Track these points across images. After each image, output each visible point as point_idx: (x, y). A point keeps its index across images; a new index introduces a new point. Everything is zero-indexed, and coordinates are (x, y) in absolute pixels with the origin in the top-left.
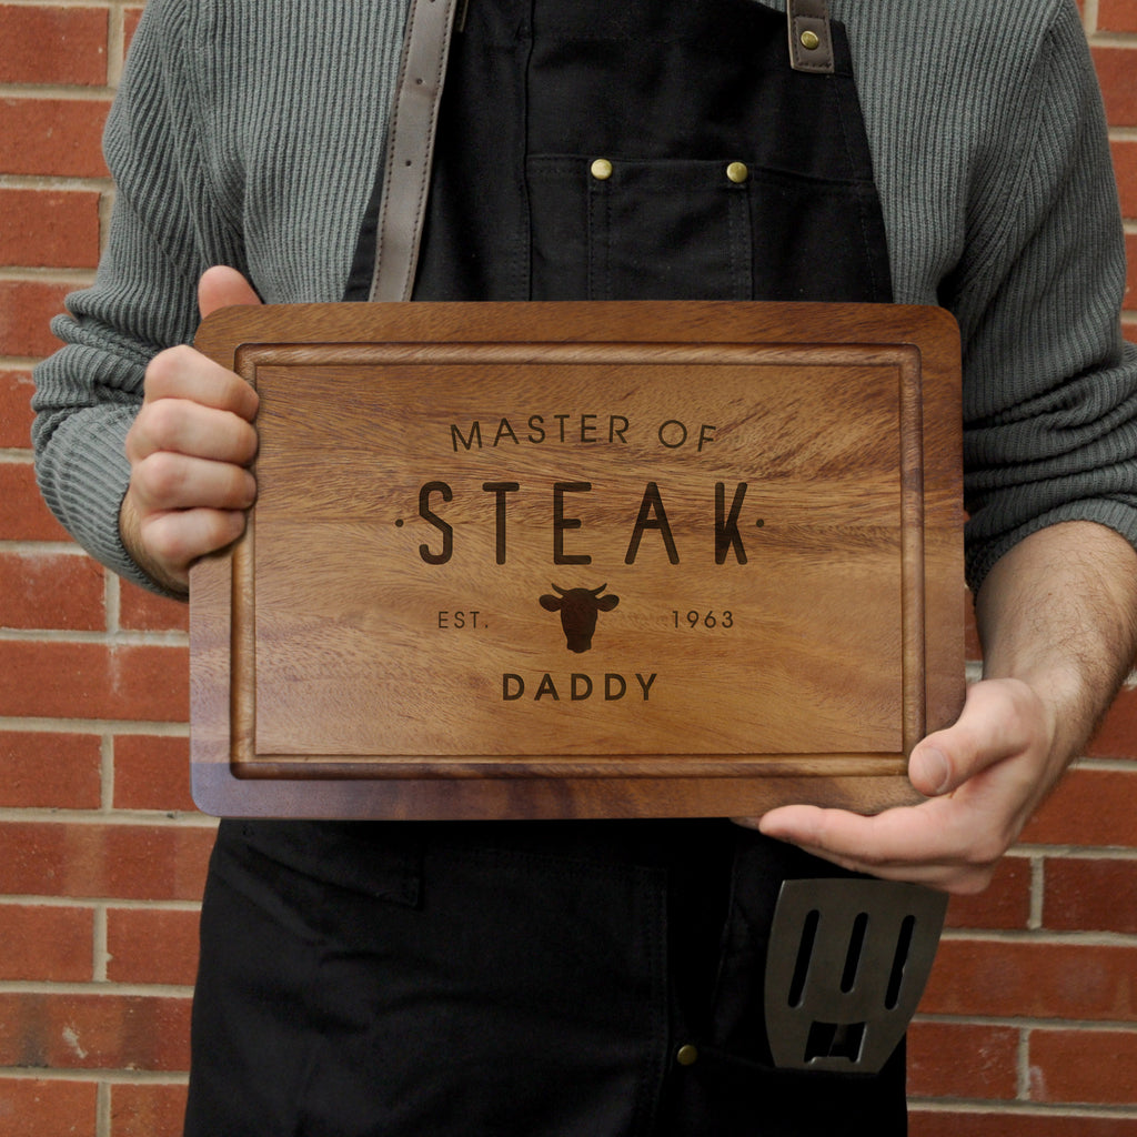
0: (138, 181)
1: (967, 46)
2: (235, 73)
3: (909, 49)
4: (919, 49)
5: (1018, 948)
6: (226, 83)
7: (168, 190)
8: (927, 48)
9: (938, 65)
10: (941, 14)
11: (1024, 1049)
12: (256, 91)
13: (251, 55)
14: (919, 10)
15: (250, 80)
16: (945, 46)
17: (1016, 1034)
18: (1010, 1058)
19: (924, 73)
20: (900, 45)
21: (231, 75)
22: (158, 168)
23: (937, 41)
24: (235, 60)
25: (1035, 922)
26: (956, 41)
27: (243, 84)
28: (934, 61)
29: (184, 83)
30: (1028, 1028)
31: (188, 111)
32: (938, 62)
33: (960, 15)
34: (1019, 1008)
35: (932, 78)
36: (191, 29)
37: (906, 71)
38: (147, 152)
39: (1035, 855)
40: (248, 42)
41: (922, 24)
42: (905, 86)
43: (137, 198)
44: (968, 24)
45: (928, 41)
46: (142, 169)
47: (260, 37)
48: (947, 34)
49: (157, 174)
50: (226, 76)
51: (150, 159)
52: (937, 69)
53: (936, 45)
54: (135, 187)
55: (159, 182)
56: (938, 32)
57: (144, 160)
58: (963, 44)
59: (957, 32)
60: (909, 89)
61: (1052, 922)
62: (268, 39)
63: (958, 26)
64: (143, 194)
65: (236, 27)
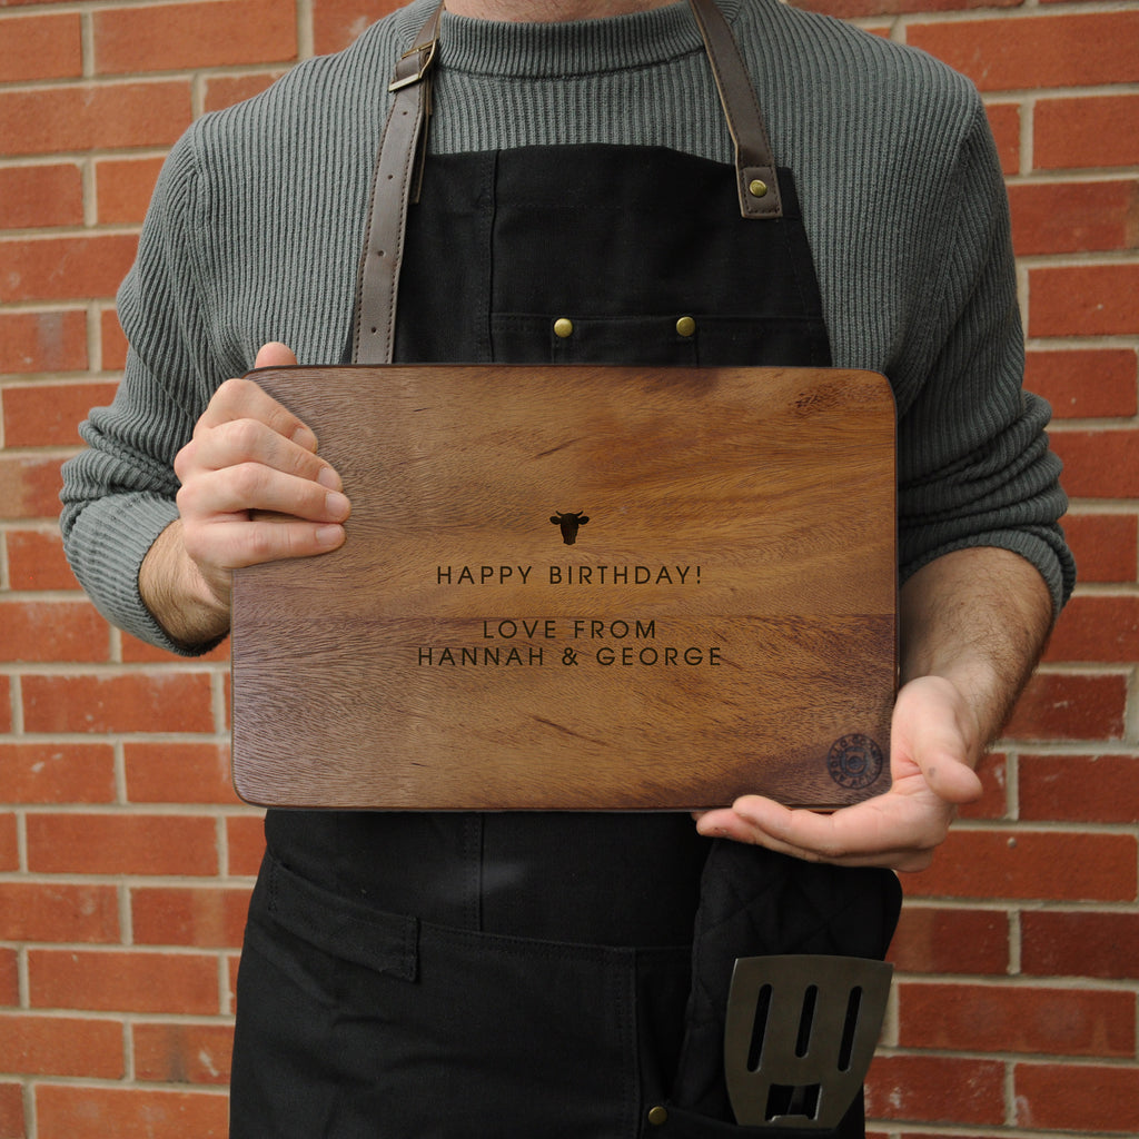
0: (146, 340)
1: (895, 163)
2: (229, 250)
3: (841, 173)
4: (850, 171)
5: (998, 991)
6: (222, 259)
7: (170, 348)
8: (858, 170)
9: (869, 184)
10: (868, 135)
11: (1010, 1081)
12: (249, 266)
13: (242, 233)
14: (847, 135)
15: (242, 256)
16: (875, 166)
17: (1001, 1068)
18: (997, 1088)
19: (857, 193)
20: (832, 171)
21: (225, 251)
22: (162, 329)
23: (867, 161)
24: (228, 239)
25: (1014, 968)
26: (884, 160)
27: (236, 260)
28: (865, 181)
29: (187, 258)
30: (1012, 1062)
31: (191, 283)
32: (869, 181)
33: (886, 135)
34: (1002, 1043)
35: (865, 197)
36: (191, 212)
37: (840, 194)
38: (153, 315)
39: (1011, 909)
40: (238, 221)
41: (851, 148)
42: (840, 207)
43: (146, 355)
44: (893, 143)
45: (859, 163)
46: (149, 330)
47: (249, 216)
48: (875, 154)
49: (161, 334)
50: (222, 253)
51: (155, 322)
52: (869, 188)
53: (866, 165)
54: (144, 345)
55: (164, 339)
56: (867, 154)
57: (151, 323)
58: (891, 162)
59: (884, 151)
60: (844, 209)
61: (1029, 968)
62: (255, 218)
63: (885, 145)
64: (150, 351)
65: (228, 208)
